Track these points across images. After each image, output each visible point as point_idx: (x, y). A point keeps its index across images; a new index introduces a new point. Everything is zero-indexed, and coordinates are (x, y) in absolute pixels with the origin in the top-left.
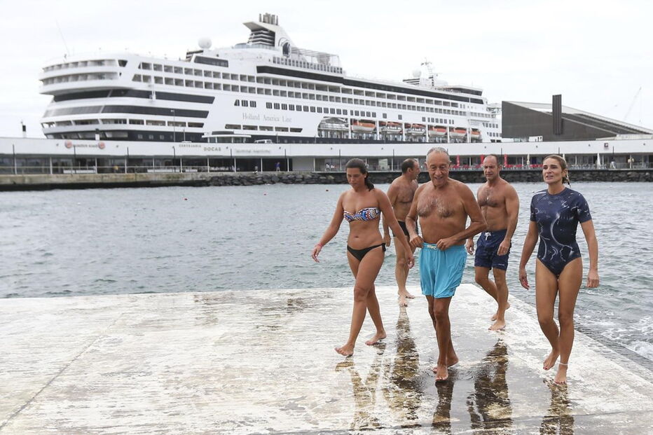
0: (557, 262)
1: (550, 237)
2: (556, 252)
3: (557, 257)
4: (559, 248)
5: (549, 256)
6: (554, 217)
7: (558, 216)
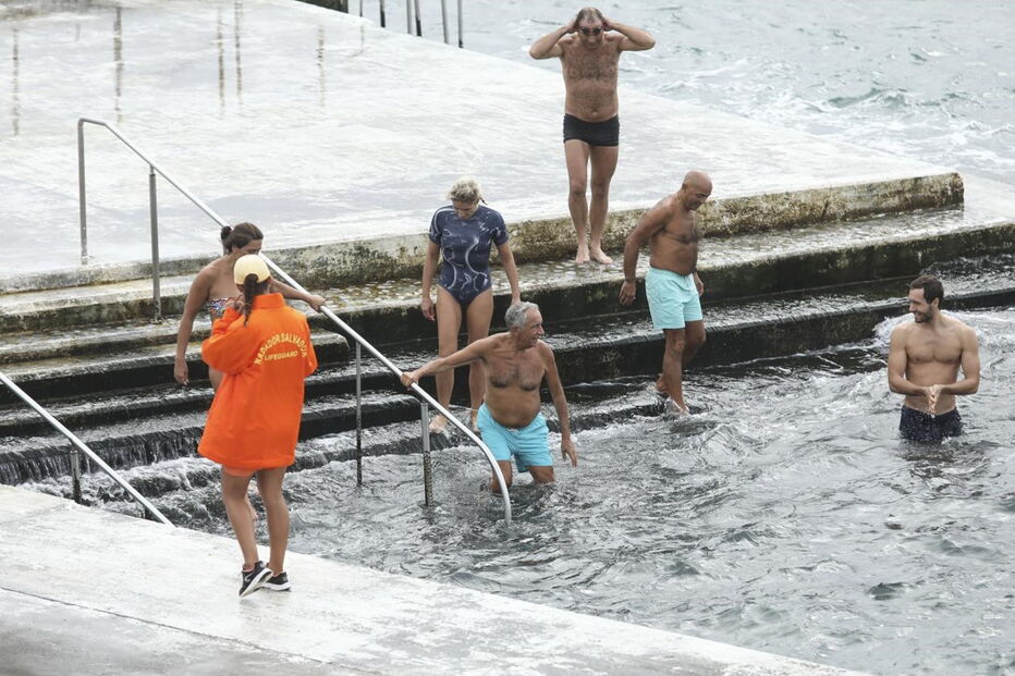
0: (468, 292)
1: (464, 263)
2: (469, 279)
3: (469, 286)
4: (473, 275)
5: (459, 284)
6: (471, 241)
7: (477, 241)
